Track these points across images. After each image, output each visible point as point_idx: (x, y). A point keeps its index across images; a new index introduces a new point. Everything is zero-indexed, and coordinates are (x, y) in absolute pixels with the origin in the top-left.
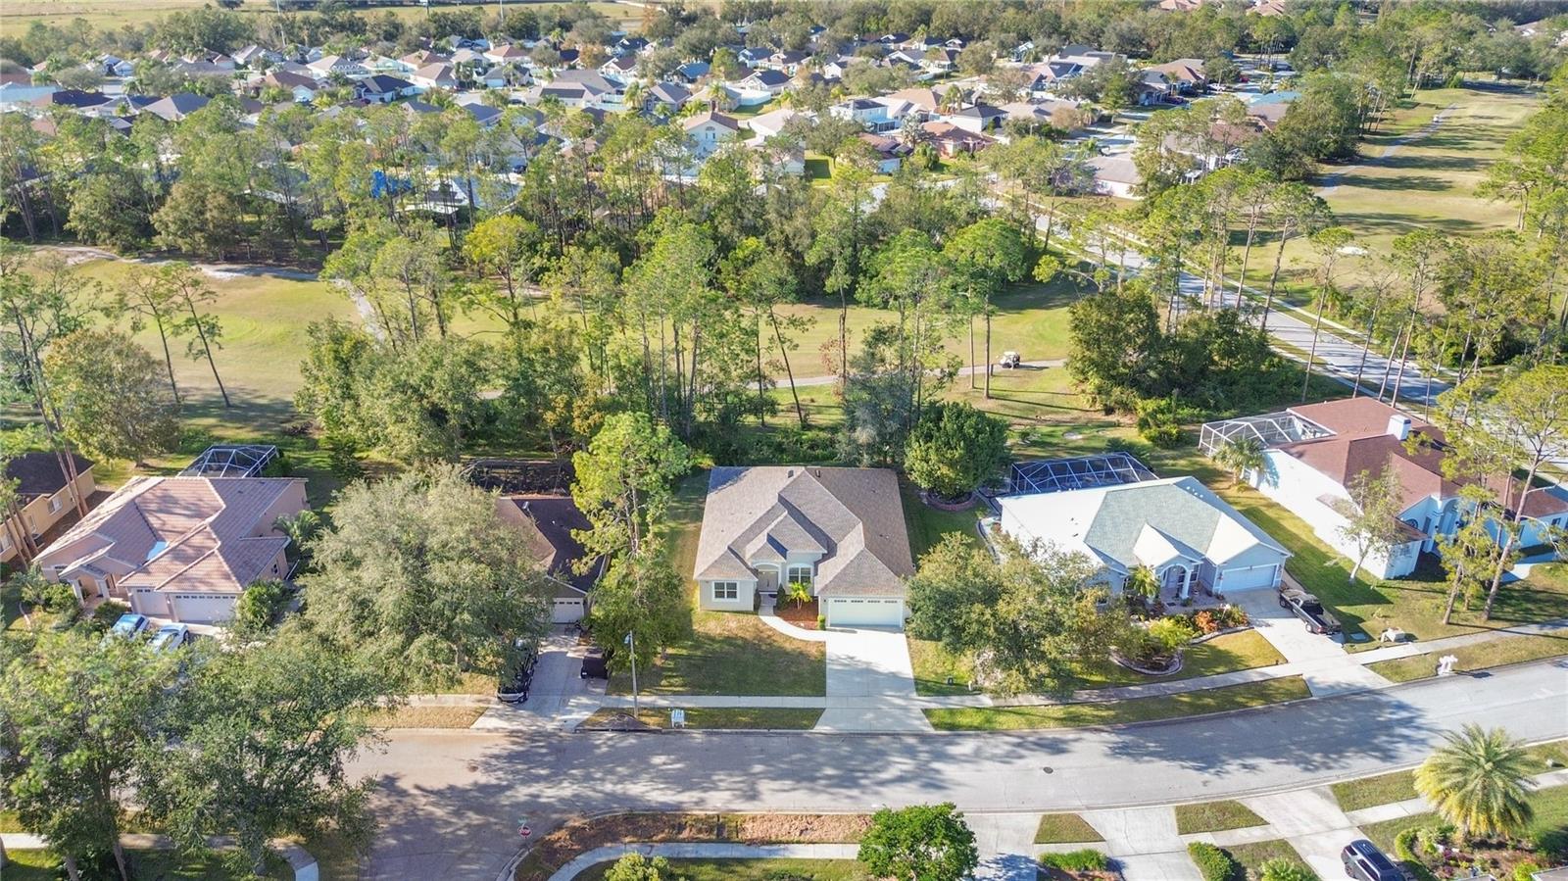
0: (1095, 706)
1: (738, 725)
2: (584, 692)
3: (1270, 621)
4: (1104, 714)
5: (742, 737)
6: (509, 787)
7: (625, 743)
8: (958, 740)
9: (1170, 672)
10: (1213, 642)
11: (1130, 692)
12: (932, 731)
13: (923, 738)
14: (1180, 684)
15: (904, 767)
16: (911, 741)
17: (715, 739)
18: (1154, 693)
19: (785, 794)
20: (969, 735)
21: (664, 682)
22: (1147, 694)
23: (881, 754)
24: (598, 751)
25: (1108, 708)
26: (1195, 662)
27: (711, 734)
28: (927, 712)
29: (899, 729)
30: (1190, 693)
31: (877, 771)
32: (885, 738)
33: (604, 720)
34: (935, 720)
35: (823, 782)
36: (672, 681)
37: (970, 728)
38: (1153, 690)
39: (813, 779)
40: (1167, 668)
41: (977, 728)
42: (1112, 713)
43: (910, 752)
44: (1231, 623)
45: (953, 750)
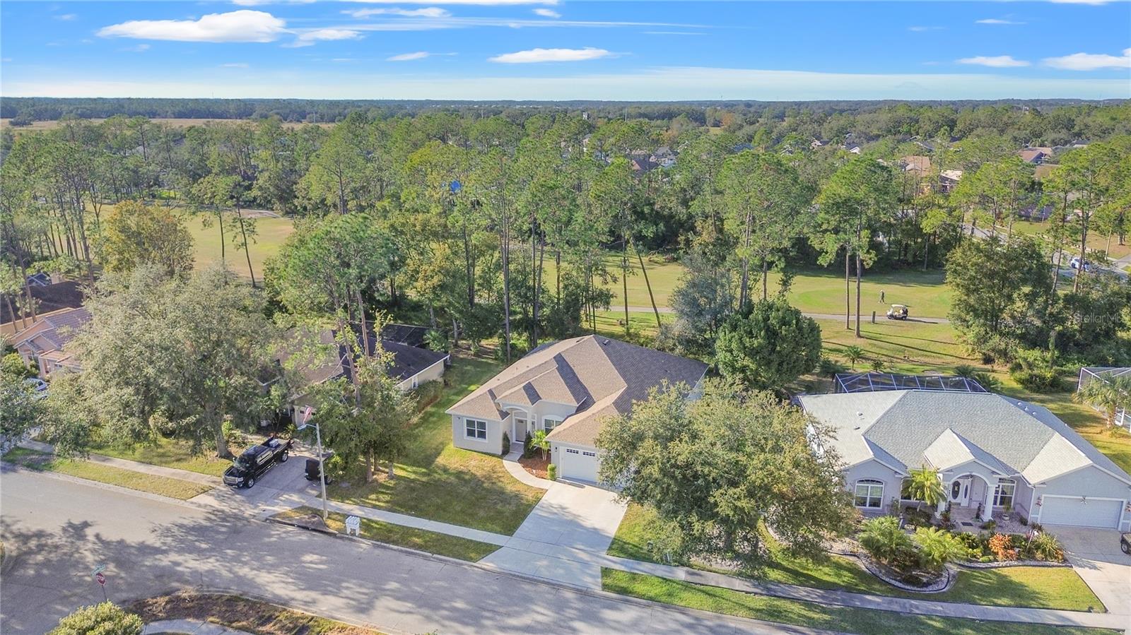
0: (809, 605)
1: (407, 545)
2: (301, 491)
3: (1098, 564)
4: (816, 616)
5: (403, 556)
6: (164, 552)
7: (296, 539)
8: (623, 606)
9: (929, 590)
10: (1005, 571)
11: (862, 600)
12: (598, 590)
13: (584, 594)
14: (938, 607)
15: (540, 618)
16: (570, 595)
17: (377, 552)
18: (896, 608)
19: (396, 615)
20: (638, 604)
21: (373, 496)
22: (885, 607)
23: (527, 600)
24: (267, 540)
25: (824, 611)
26: (970, 587)
27: (379, 546)
28: (606, 572)
29: (563, 581)
30: (946, 619)
31: (509, 615)
32: (544, 587)
33: (297, 516)
34: (609, 581)
35: (445, 613)
36: (381, 496)
37: (642, 597)
38: (897, 605)
39: (436, 607)
40: (927, 585)
41: (651, 599)
42: (827, 617)
43: (560, 606)
44: (1039, 555)
45: (609, 615)
